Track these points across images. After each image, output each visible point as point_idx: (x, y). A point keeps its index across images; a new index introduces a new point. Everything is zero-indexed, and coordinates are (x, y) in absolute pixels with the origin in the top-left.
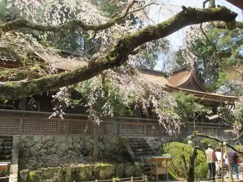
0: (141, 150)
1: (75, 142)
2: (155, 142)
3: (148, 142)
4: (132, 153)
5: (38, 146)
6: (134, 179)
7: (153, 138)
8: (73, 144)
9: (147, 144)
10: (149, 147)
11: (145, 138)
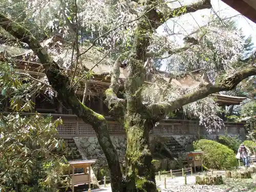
0: (174, 147)
1: (121, 142)
2: (181, 139)
3: (177, 140)
4: (168, 150)
5: (93, 146)
6: (173, 172)
7: (179, 136)
8: (119, 143)
9: (177, 142)
10: (179, 144)
11: (174, 136)
